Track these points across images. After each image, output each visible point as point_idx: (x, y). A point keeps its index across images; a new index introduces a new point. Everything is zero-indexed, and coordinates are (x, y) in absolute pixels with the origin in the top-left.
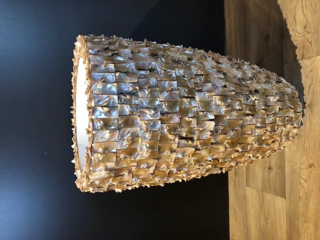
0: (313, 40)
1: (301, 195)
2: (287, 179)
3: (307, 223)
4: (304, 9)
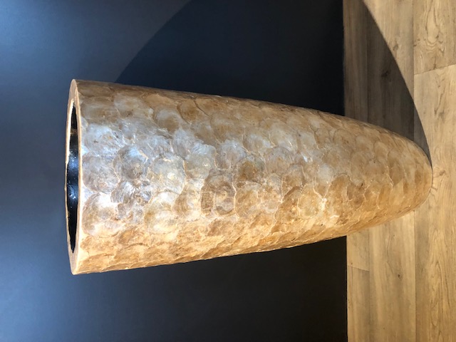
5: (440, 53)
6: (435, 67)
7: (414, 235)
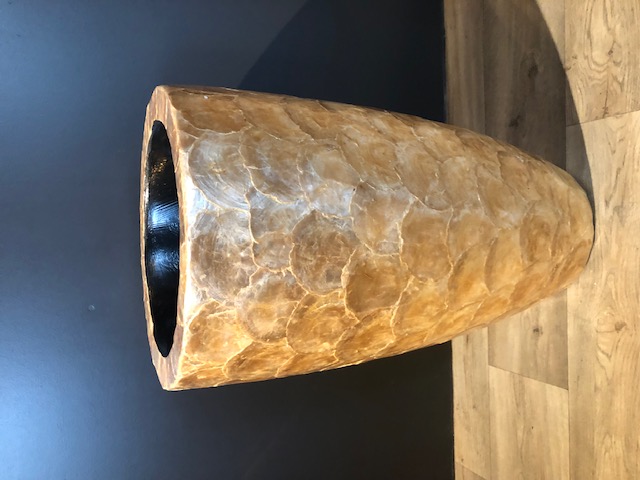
0: (626, 78)
1: (599, 383)
2: (571, 353)
3: (611, 437)
4: (609, 16)
5: (615, 84)
6: (605, 113)
7: (567, 435)
